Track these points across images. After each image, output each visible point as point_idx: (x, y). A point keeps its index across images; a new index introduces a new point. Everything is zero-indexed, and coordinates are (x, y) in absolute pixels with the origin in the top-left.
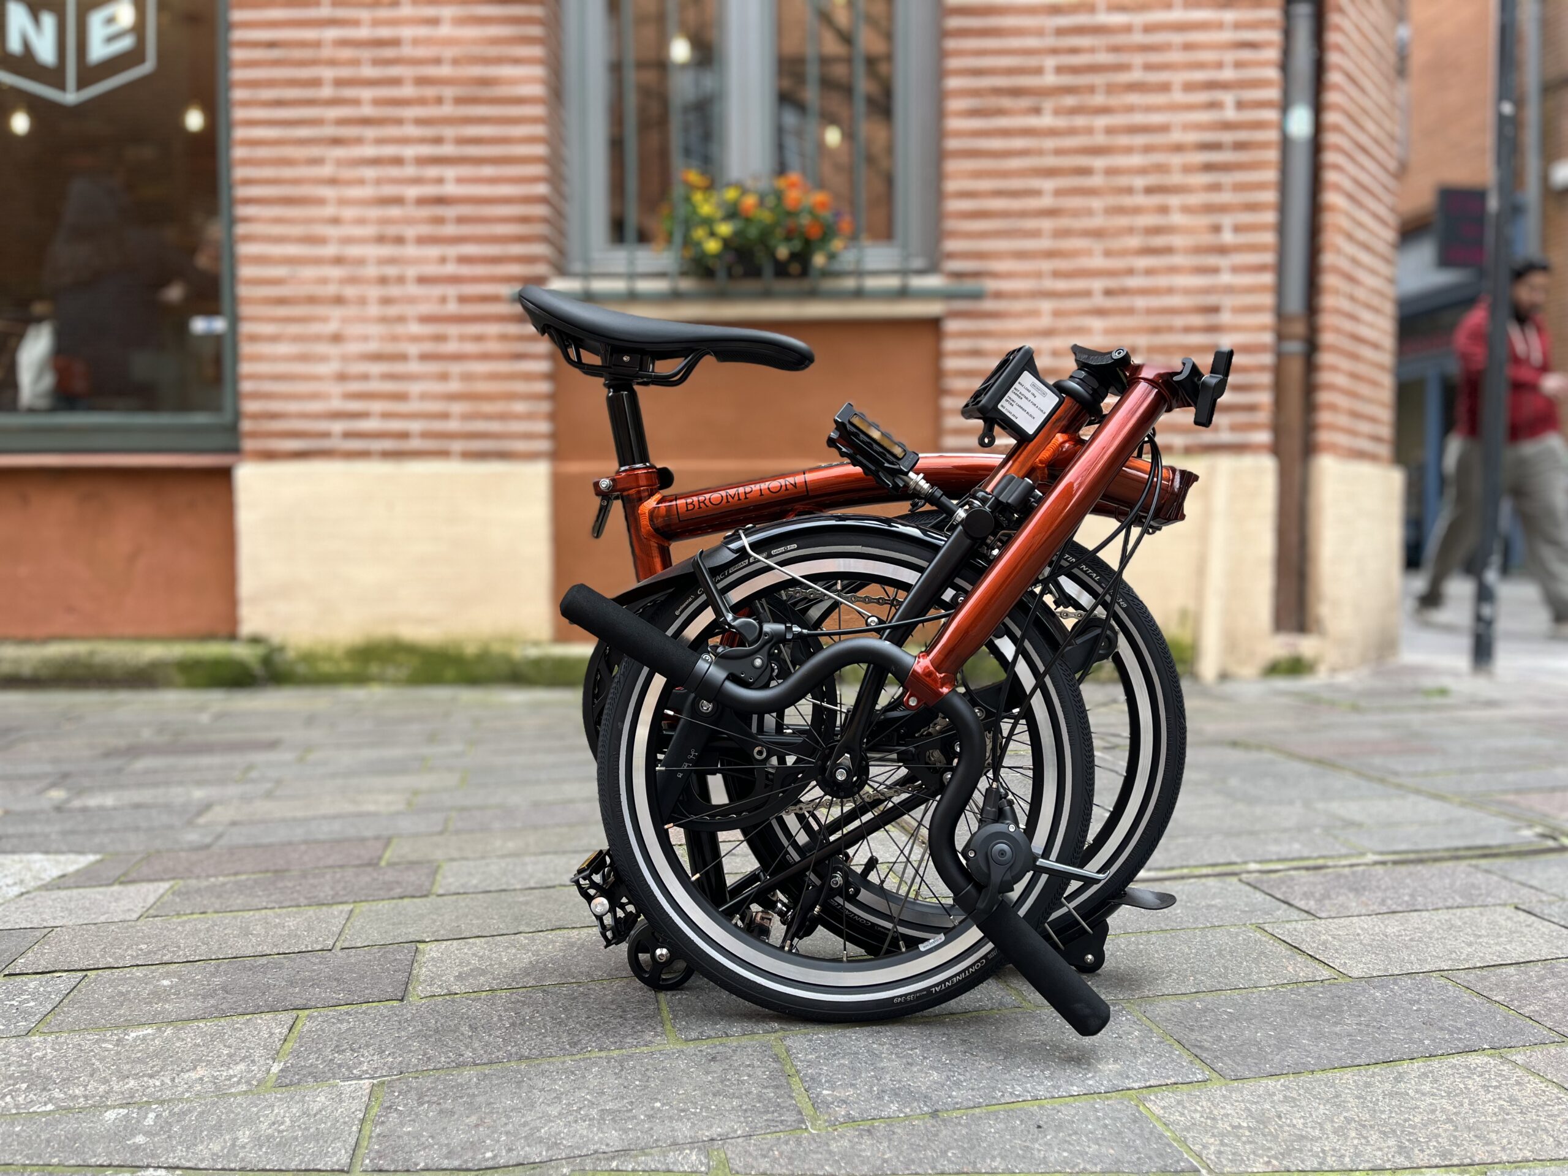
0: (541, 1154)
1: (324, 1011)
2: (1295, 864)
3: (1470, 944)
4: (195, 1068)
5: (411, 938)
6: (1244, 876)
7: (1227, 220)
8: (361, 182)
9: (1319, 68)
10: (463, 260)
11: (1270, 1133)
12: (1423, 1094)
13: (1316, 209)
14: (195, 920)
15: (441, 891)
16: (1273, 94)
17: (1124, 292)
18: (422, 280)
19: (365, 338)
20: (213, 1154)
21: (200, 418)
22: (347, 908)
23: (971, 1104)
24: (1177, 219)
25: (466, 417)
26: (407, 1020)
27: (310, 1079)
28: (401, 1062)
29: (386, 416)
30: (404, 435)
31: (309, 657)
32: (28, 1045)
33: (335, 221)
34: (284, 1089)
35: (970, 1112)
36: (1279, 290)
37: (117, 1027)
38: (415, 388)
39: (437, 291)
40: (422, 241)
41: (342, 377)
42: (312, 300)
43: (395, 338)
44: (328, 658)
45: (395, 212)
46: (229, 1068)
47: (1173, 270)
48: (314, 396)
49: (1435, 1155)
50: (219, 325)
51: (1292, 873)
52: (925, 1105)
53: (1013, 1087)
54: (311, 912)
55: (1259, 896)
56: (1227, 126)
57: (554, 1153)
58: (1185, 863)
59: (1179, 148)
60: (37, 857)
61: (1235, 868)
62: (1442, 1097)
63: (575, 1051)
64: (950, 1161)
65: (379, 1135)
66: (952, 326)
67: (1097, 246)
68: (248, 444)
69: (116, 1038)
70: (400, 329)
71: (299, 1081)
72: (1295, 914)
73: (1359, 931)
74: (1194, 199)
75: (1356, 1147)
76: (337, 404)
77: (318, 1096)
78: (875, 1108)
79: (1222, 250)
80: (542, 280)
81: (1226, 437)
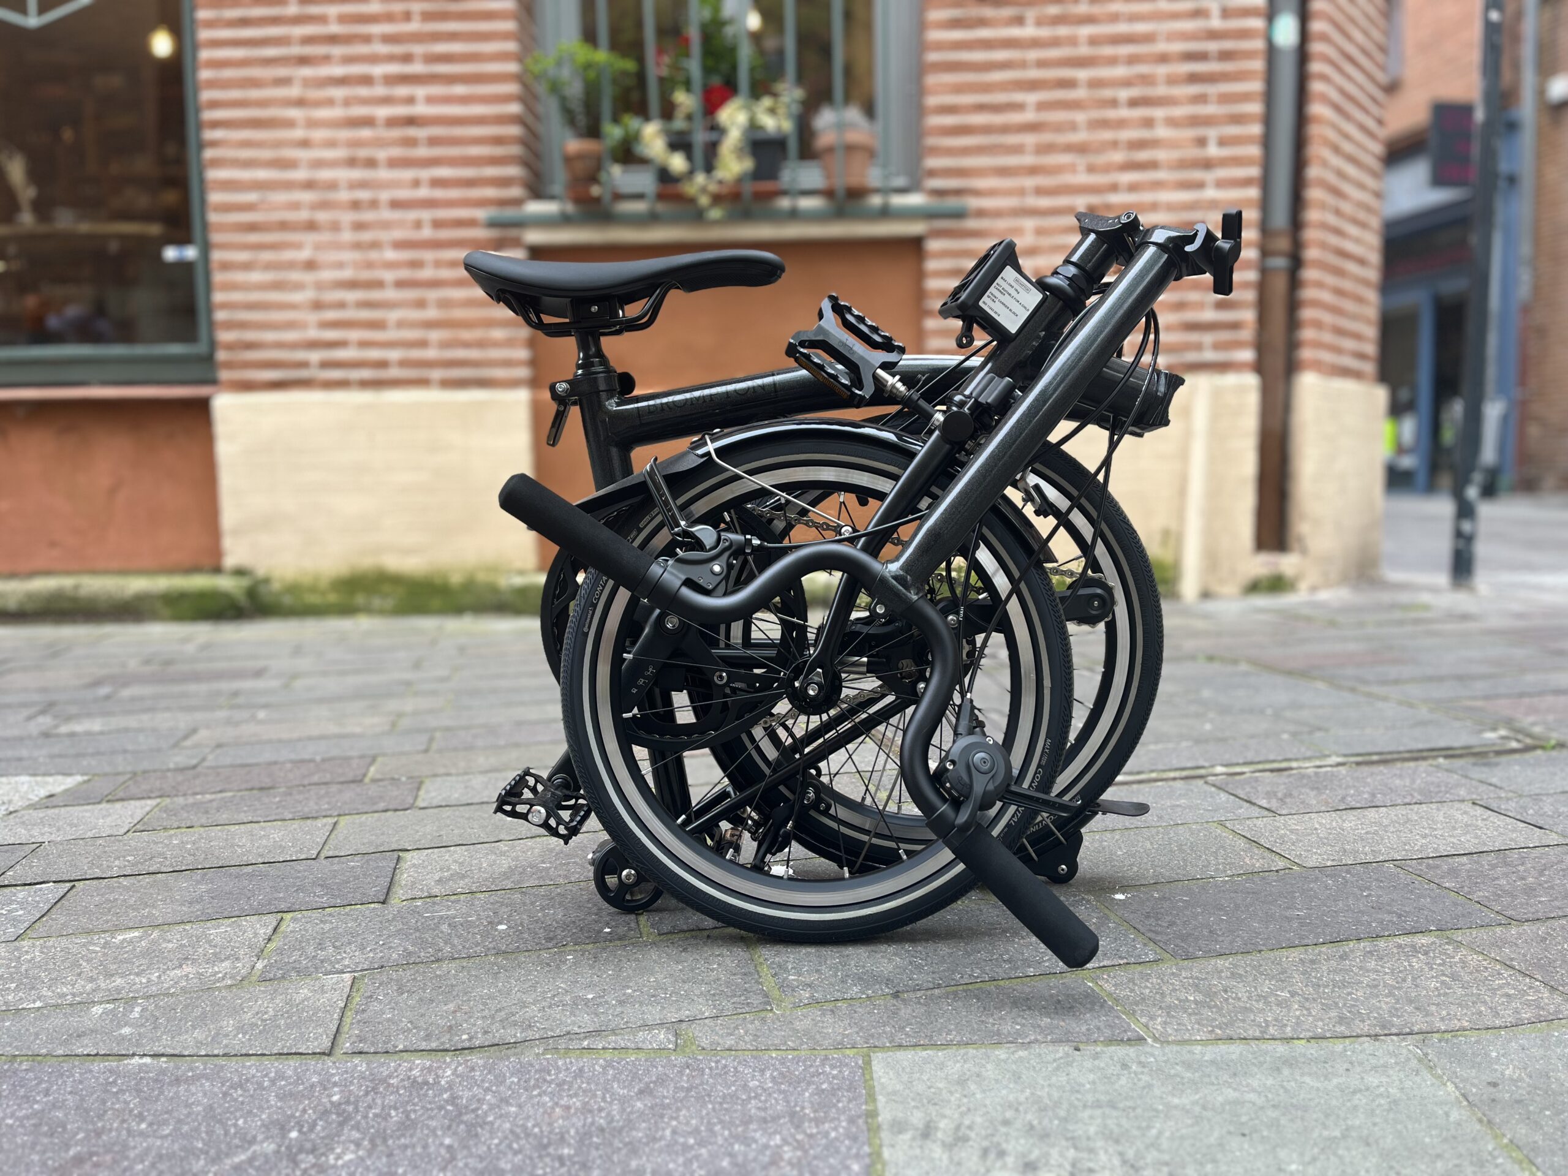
0: (515, 1036)
1: (307, 914)
2: (1260, 767)
3: (1425, 836)
4: (181, 966)
5: (395, 847)
6: (1211, 779)
7: (1212, 133)
8: (330, 102)
10: (436, 183)
11: (1216, 1006)
12: (1368, 971)
13: (1301, 120)
14: (182, 833)
15: (422, 805)
18: (396, 204)
19: (340, 265)
20: (197, 1042)
21: (176, 349)
22: (331, 821)
23: (931, 985)
24: (1162, 132)
25: (445, 345)
26: (388, 920)
27: (293, 974)
28: (382, 957)
29: (364, 344)
30: (383, 364)
31: (294, 589)
32: (17, 949)
33: (305, 144)
34: (268, 983)
35: (929, 992)
36: (1265, 204)
37: (105, 931)
38: (393, 316)
39: (412, 215)
40: (393, 163)
41: (318, 306)
42: (283, 226)
43: (370, 265)
44: (313, 589)
45: (366, 133)
46: (214, 965)
47: (1157, 185)
48: (290, 325)
49: (1375, 1026)
50: (191, 253)
51: (1257, 774)
52: (887, 987)
53: (972, 970)
54: (296, 825)
55: (1223, 796)
56: (1213, 35)
57: (530, 1035)
58: (1153, 768)
59: (1163, 58)
60: (24, 779)
61: (1202, 772)
62: (1386, 973)
63: (550, 945)
64: (907, 1034)
65: (359, 1022)
66: (933, 245)
67: (1081, 161)
68: (224, 375)
69: (102, 941)
70: (374, 255)
71: (283, 977)
72: (1255, 812)
73: (1317, 826)
74: (1179, 112)
75: (1298, 1018)
76: (313, 334)
77: (301, 988)
78: (838, 991)
79: (1208, 164)
80: (517, 202)
81: (1209, 356)
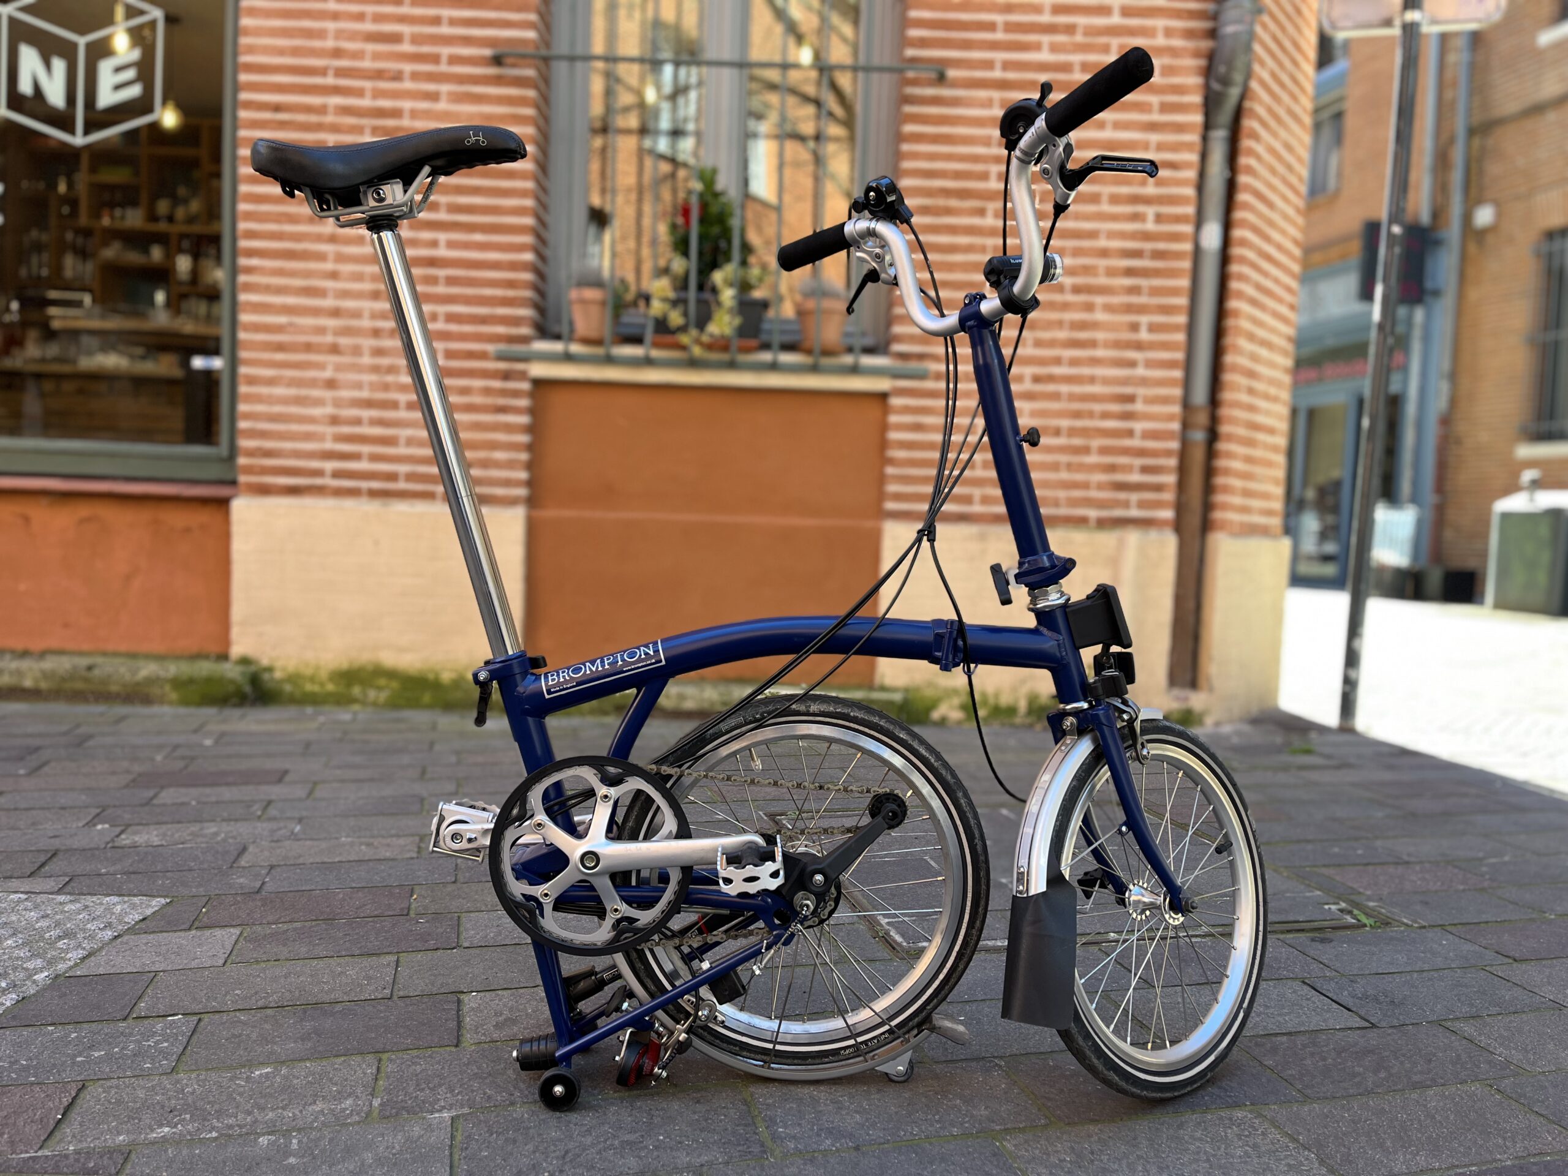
1: (400, 1054)
3: (1259, 1014)
4: (315, 1102)
5: (453, 989)
7: (1144, 319)
9: (1231, 187)
10: (451, 318)
13: (1221, 313)
14: (272, 967)
15: (466, 944)
16: (1190, 210)
17: (1051, 379)
19: (359, 386)
21: (197, 450)
22: (394, 958)
23: (882, 1141)
24: (1100, 316)
26: (465, 1065)
27: (404, 1113)
28: (468, 1100)
29: (374, 458)
30: (392, 477)
31: (294, 678)
33: (334, 275)
34: (387, 1120)
35: (881, 1146)
36: (1187, 383)
37: (244, 1066)
38: (405, 433)
41: (335, 420)
42: (308, 348)
43: (386, 387)
44: (312, 679)
46: (341, 1103)
47: (1095, 362)
48: (308, 437)
50: (218, 364)
51: (1141, 942)
52: (850, 1140)
53: (912, 1128)
54: (367, 962)
56: (1147, 236)
59: (1104, 253)
66: (895, 401)
68: (243, 479)
69: (244, 1076)
70: (390, 379)
71: (397, 1114)
74: (1116, 300)
76: (329, 445)
77: (414, 1126)
78: (815, 1143)
79: (1139, 346)
80: (525, 340)
81: (1134, 513)
